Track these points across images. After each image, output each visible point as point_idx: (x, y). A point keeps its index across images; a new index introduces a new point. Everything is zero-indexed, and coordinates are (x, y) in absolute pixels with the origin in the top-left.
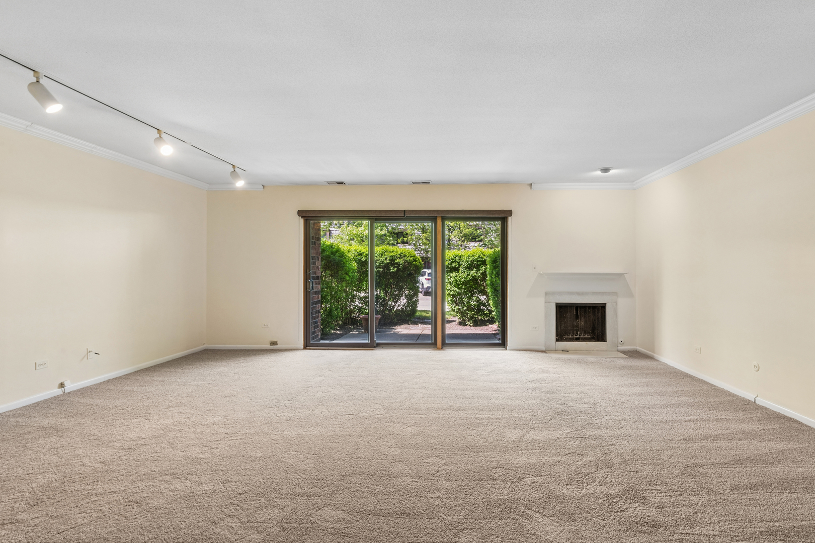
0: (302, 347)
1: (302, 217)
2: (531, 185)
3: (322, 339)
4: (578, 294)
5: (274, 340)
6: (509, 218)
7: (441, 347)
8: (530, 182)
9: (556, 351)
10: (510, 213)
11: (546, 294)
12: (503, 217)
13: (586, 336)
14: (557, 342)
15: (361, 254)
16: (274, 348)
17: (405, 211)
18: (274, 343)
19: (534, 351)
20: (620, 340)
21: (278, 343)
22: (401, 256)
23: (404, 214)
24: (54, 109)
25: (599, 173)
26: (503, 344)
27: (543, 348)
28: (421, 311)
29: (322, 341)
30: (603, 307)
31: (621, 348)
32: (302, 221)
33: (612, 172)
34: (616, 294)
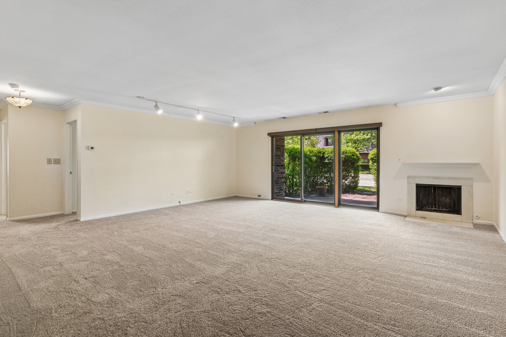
0: (271, 199)
1: (270, 136)
2: (396, 104)
3: (286, 196)
4: (435, 178)
5: (259, 194)
6: (381, 127)
7: (337, 206)
8: (395, 103)
9: (416, 217)
10: (380, 124)
11: (408, 177)
12: (376, 127)
13: (444, 209)
14: (417, 211)
15: (320, 153)
16: (259, 198)
17: (316, 129)
18: (259, 196)
19: (396, 215)
20: (475, 215)
21: (261, 196)
22: (343, 153)
23: (316, 131)
24: (160, 112)
25: (433, 91)
26: (377, 209)
27: (406, 214)
28: (360, 186)
29: (286, 198)
30: (459, 189)
31: (476, 221)
32: (270, 138)
33: (443, 90)
34: (471, 179)
